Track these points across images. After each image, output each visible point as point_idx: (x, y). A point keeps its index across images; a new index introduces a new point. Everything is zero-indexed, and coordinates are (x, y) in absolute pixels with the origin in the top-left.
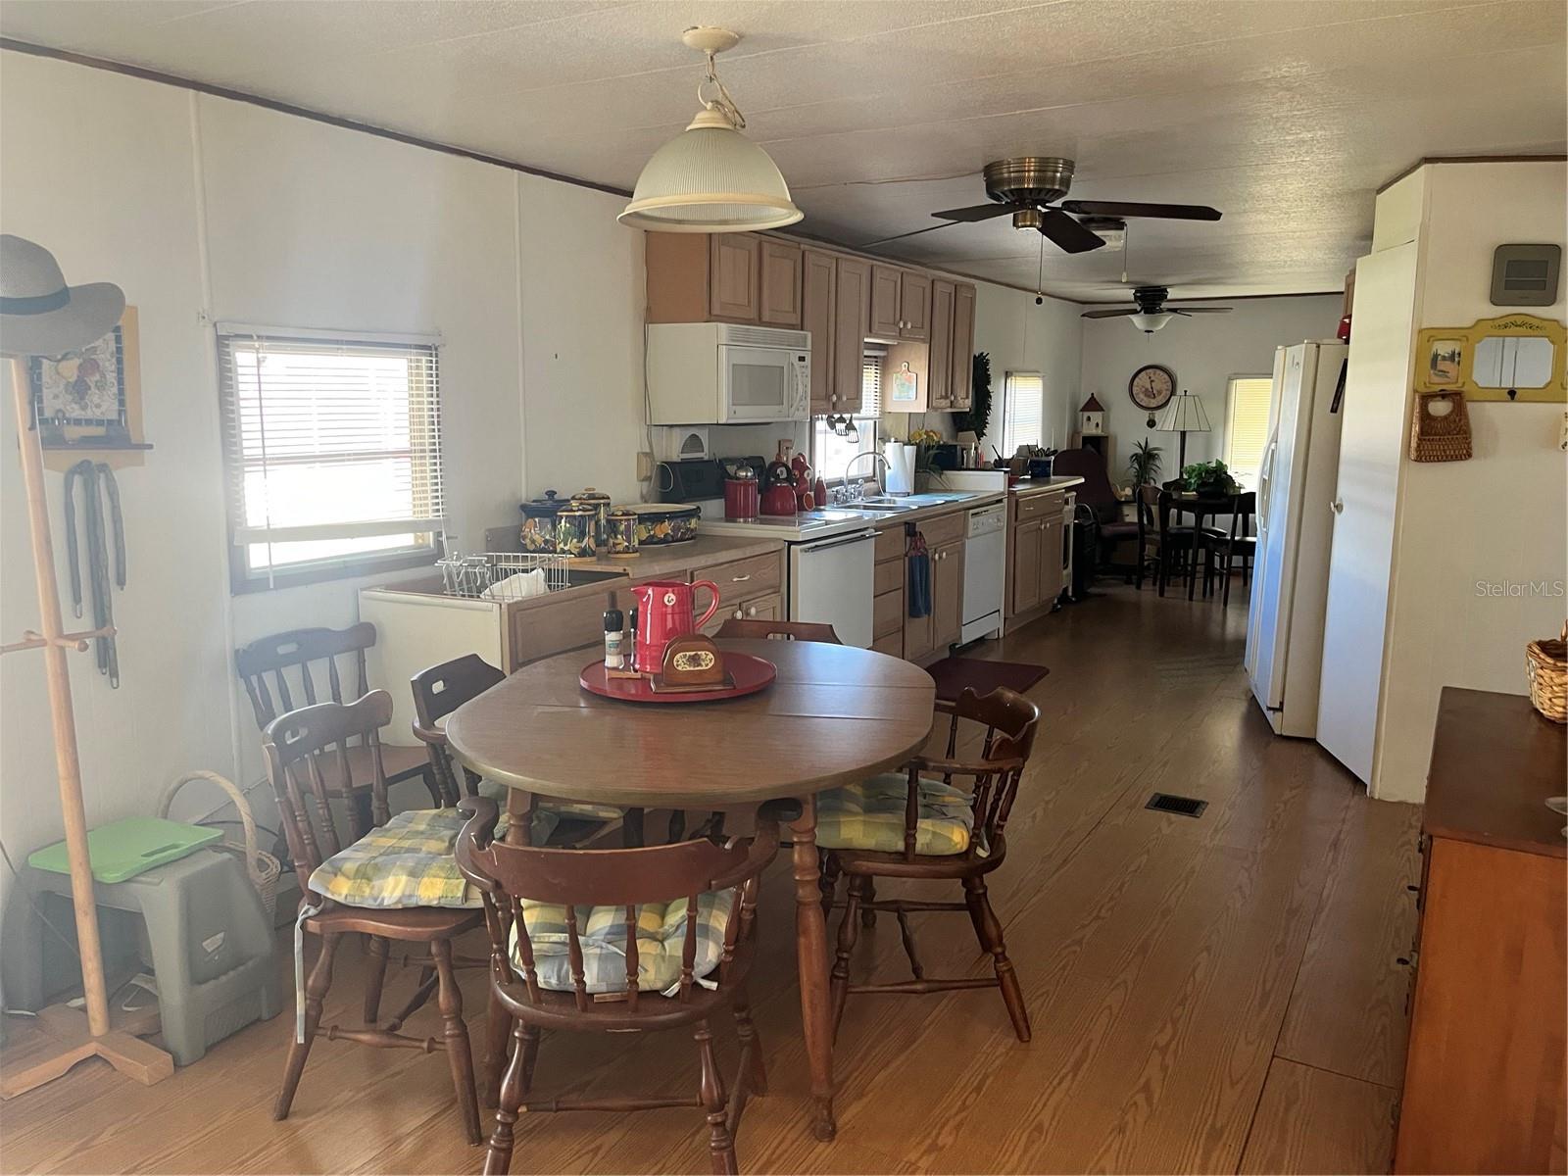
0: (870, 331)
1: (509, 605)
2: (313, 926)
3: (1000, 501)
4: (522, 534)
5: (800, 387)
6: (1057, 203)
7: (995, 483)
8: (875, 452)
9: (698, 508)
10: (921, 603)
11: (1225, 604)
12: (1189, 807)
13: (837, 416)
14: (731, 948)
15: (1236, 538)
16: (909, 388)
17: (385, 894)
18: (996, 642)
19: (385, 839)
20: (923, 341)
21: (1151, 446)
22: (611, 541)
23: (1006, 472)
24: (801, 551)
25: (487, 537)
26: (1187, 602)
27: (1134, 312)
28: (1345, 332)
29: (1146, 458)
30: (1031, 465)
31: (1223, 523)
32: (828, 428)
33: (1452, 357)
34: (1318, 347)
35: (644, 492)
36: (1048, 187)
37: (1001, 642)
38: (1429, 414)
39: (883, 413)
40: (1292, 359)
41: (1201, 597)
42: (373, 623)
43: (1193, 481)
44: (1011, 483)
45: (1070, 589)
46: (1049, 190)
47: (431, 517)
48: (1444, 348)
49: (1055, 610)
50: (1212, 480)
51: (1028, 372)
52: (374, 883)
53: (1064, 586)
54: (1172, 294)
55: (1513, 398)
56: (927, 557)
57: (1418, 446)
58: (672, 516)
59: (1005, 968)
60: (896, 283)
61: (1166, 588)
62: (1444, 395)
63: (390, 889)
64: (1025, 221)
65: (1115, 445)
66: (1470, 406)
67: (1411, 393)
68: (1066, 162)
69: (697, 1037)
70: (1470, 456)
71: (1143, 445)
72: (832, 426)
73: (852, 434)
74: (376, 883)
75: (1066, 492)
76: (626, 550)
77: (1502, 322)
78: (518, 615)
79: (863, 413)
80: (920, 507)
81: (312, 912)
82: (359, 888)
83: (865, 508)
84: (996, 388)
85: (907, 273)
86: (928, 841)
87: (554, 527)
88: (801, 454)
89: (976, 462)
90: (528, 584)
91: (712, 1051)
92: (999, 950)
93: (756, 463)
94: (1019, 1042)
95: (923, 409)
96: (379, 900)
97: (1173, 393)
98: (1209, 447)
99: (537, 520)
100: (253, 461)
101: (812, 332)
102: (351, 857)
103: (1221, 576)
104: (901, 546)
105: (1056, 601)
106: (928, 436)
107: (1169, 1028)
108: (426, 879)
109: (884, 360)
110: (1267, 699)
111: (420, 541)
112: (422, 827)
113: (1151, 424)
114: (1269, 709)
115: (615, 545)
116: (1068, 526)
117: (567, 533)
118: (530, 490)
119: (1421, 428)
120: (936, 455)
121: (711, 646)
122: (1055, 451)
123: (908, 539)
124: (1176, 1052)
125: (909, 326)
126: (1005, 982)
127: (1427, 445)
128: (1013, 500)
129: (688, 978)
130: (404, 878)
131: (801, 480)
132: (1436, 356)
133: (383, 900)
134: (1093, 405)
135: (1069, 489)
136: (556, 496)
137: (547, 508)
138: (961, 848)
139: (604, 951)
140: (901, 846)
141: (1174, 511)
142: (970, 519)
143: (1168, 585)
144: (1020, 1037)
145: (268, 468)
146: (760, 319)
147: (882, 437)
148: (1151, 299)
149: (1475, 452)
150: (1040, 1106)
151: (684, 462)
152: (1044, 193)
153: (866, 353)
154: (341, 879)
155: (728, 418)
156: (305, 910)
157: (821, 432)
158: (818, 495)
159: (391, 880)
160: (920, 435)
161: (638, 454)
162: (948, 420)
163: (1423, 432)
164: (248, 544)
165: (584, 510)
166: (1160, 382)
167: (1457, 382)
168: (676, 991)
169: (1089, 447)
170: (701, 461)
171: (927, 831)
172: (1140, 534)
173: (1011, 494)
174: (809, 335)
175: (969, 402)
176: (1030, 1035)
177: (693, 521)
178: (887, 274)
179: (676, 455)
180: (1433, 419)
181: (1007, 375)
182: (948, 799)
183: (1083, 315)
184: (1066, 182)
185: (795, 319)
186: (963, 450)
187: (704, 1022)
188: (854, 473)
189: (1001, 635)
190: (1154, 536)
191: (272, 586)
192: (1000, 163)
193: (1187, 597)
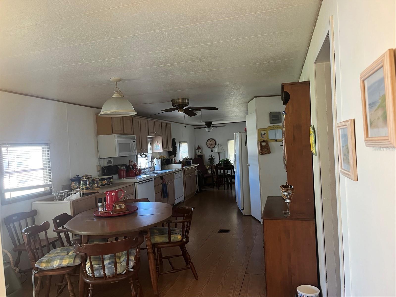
0: (149, 134)
1: (72, 201)
2: (37, 275)
3: (181, 170)
4: (71, 186)
5: (134, 148)
6: (187, 107)
7: (179, 166)
8: (152, 161)
9: (113, 177)
10: (165, 195)
11: (232, 190)
12: (227, 231)
13: (142, 154)
14: (136, 262)
15: (232, 175)
16: (158, 146)
17: (54, 265)
18: (183, 203)
19: (50, 255)
20: (160, 136)
21: (212, 156)
22: (93, 185)
23: (181, 164)
24: (138, 184)
25: (62, 187)
26: (224, 190)
27: (205, 127)
28: (246, 130)
29: (212, 159)
30: (186, 162)
31: (229, 172)
32: (140, 157)
33: (264, 134)
34: (241, 133)
35: (99, 174)
36: (184, 104)
37: (184, 203)
38: (262, 145)
39: (153, 152)
40: (236, 136)
41: (227, 189)
42: (36, 209)
43: (222, 163)
44: (183, 166)
45: (198, 190)
46: (185, 105)
47: (49, 184)
48: (263, 132)
49: (195, 195)
50: (226, 163)
51: (184, 142)
52: (51, 263)
53: (197, 189)
54: (213, 123)
55: (276, 141)
56: (166, 184)
57: (261, 152)
58: (107, 179)
59: (191, 264)
60: (153, 124)
61: (219, 188)
62: (264, 141)
63: (55, 264)
64: (180, 111)
65: (205, 156)
66: (269, 143)
67: (258, 141)
68: (187, 99)
69: (130, 282)
70: (270, 153)
71: (211, 156)
72: (141, 156)
73: (146, 158)
74: (52, 263)
75: (195, 167)
76: (97, 187)
77: (272, 127)
78: (75, 203)
79: (149, 153)
80: (163, 173)
81: (36, 272)
82: (48, 265)
83: (151, 174)
84: (177, 145)
85: (156, 121)
86: (173, 239)
87: (79, 183)
88: (135, 163)
89: (175, 162)
90: (76, 196)
91: (133, 285)
92: (190, 260)
93: (125, 165)
94: (196, 280)
95: (162, 151)
96: (53, 267)
97: (216, 144)
98: (225, 156)
99: (75, 182)
100: (6, 173)
101: (136, 135)
102: (44, 259)
103: (230, 184)
104: (160, 182)
105: (195, 193)
106: (164, 157)
107: (225, 272)
108: (64, 260)
109: (152, 141)
110: (241, 208)
111: (46, 190)
112: (59, 251)
113: (212, 151)
114: (241, 209)
115: (94, 186)
116: (196, 175)
117: (83, 184)
118: (72, 175)
119: (261, 148)
120: (165, 161)
121: (124, 203)
122: (192, 159)
123: (161, 180)
124: (227, 276)
125: (157, 133)
126: (192, 267)
127: (263, 151)
128: (184, 170)
129: (128, 269)
130: (58, 261)
131: (136, 169)
132: (262, 134)
133: (54, 266)
134: (199, 148)
135: (196, 167)
136: (79, 176)
137: (77, 179)
138: (180, 239)
139: (109, 267)
140: (168, 241)
141: (219, 170)
142: (175, 175)
143: (220, 187)
144: (196, 279)
145: (10, 174)
146: (124, 133)
147: (153, 158)
148: (209, 124)
149: (271, 152)
150: (201, 290)
151: (108, 166)
152: (184, 105)
153: (148, 139)
154: (43, 264)
155: (118, 155)
156: (34, 272)
157: (139, 158)
158: (140, 172)
159: (55, 262)
160: (162, 157)
161: (97, 165)
162: (167, 153)
163: (261, 149)
164: (5, 193)
165: (87, 179)
166: (213, 142)
167: (266, 139)
168: (125, 272)
169: (199, 157)
170: (111, 166)
171: (173, 237)
172: (212, 176)
173: (183, 169)
174: (135, 136)
175: (172, 149)
176: (198, 278)
177: (112, 179)
178: (151, 122)
179: (105, 165)
180: (263, 146)
181: (180, 142)
182: (176, 231)
183: (195, 129)
184: (188, 103)
185: (132, 133)
186: (171, 159)
187: (131, 279)
188: (147, 166)
189: (184, 201)
190: (215, 176)
191: (11, 203)
192: (174, 100)
193: (224, 189)
